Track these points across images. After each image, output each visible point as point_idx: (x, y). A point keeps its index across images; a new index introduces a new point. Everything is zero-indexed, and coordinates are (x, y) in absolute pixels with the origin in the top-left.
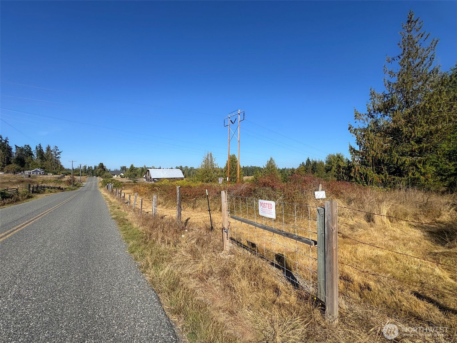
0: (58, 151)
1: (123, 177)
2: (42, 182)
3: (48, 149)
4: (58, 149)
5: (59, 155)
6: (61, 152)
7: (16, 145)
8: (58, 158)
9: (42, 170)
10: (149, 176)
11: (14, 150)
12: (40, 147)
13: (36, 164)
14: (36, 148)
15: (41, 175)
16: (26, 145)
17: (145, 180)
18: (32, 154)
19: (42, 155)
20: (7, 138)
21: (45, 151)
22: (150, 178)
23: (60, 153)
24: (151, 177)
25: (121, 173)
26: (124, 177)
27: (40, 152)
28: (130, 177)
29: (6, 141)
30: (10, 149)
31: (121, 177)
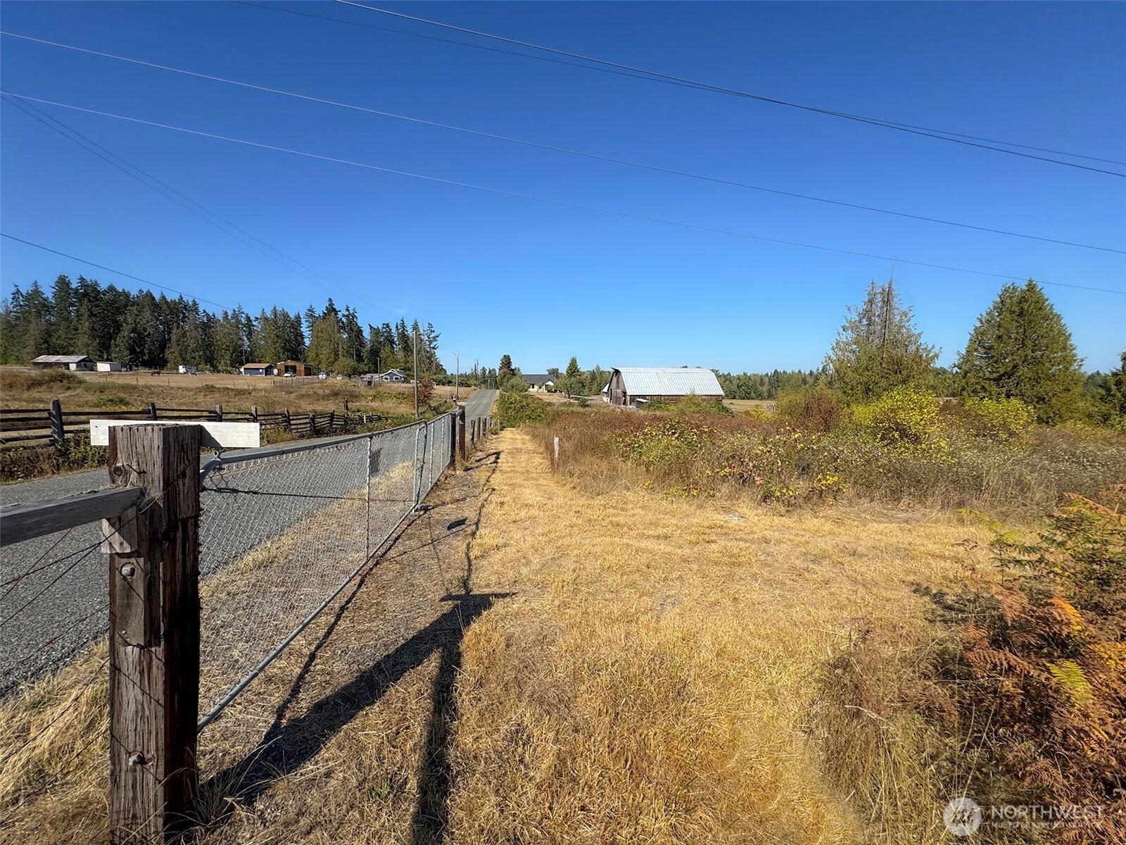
0: (433, 335)
1: (552, 392)
2: (375, 396)
3: (416, 327)
4: (433, 329)
5: (435, 343)
6: (437, 337)
7: (370, 325)
8: (434, 348)
9: (401, 373)
10: (618, 387)
11: (367, 334)
12: (403, 326)
13: (397, 361)
14: (397, 327)
15: (398, 382)
16: (384, 324)
17: (606, 399)
18: (392, 342)
19: (406, 342)
20: (354, 310)
21: (410, 332)
22: (621, 395)
23: (437, 339)
24: (625, 393)
25: (549, 380)
26: (555, 391)
27: (403, 336)
28: (569, 390)
29: (354, 316)
30: (360, 331)
31: (549, 391)
